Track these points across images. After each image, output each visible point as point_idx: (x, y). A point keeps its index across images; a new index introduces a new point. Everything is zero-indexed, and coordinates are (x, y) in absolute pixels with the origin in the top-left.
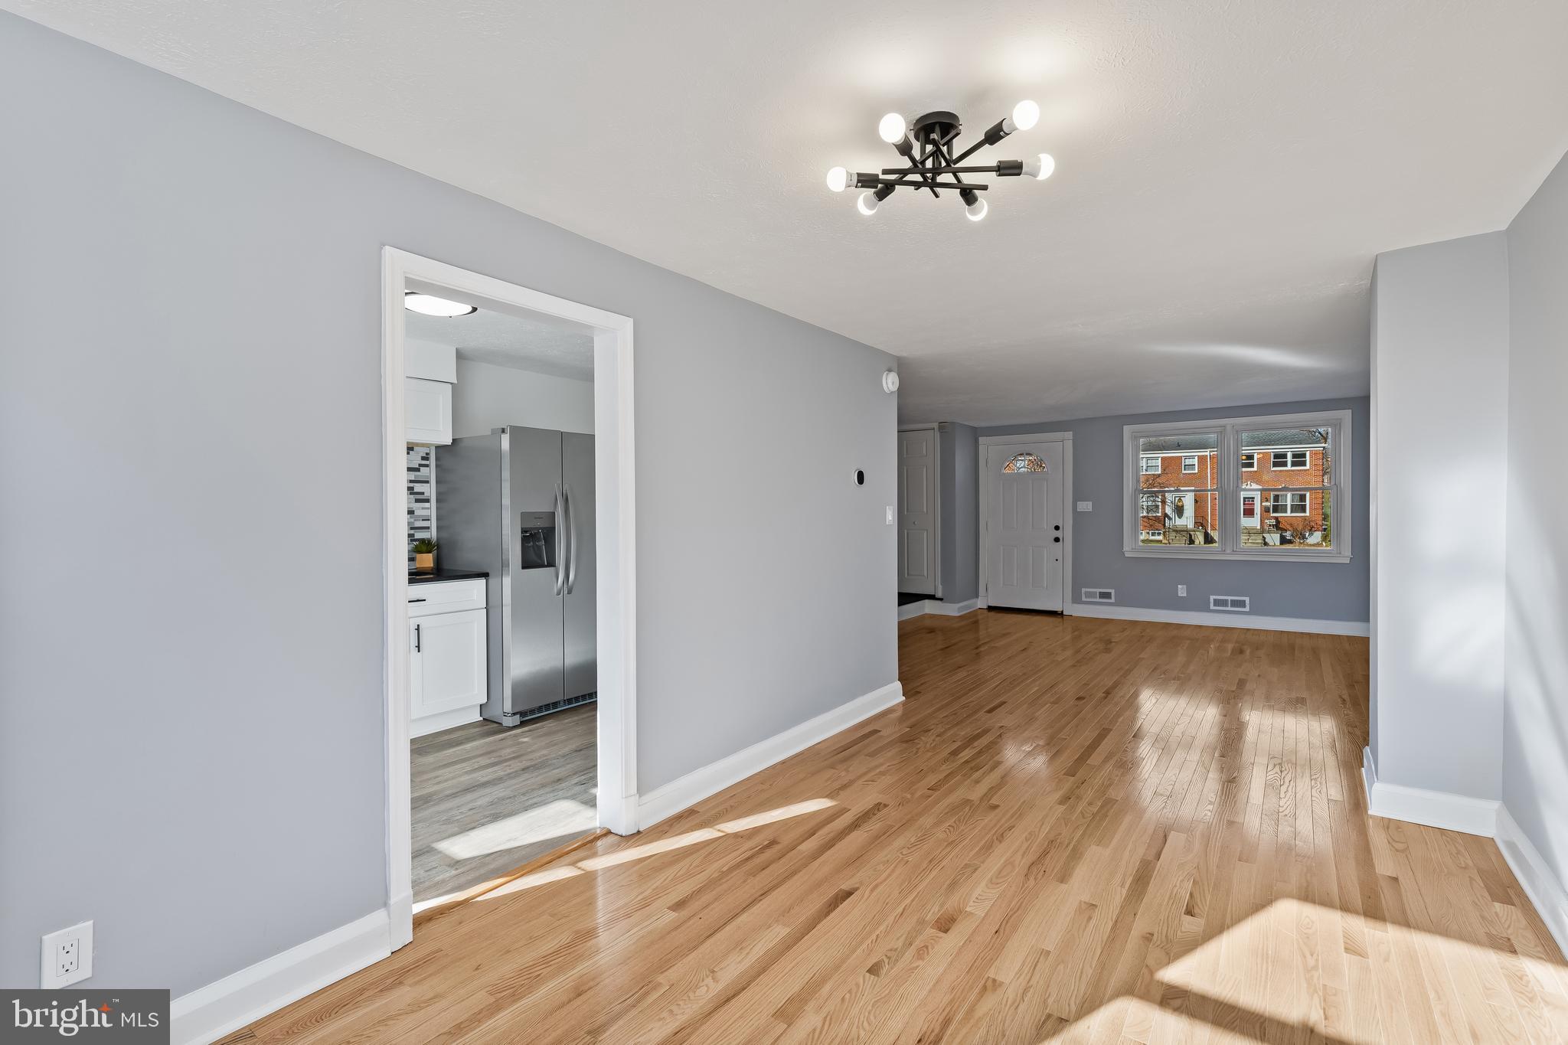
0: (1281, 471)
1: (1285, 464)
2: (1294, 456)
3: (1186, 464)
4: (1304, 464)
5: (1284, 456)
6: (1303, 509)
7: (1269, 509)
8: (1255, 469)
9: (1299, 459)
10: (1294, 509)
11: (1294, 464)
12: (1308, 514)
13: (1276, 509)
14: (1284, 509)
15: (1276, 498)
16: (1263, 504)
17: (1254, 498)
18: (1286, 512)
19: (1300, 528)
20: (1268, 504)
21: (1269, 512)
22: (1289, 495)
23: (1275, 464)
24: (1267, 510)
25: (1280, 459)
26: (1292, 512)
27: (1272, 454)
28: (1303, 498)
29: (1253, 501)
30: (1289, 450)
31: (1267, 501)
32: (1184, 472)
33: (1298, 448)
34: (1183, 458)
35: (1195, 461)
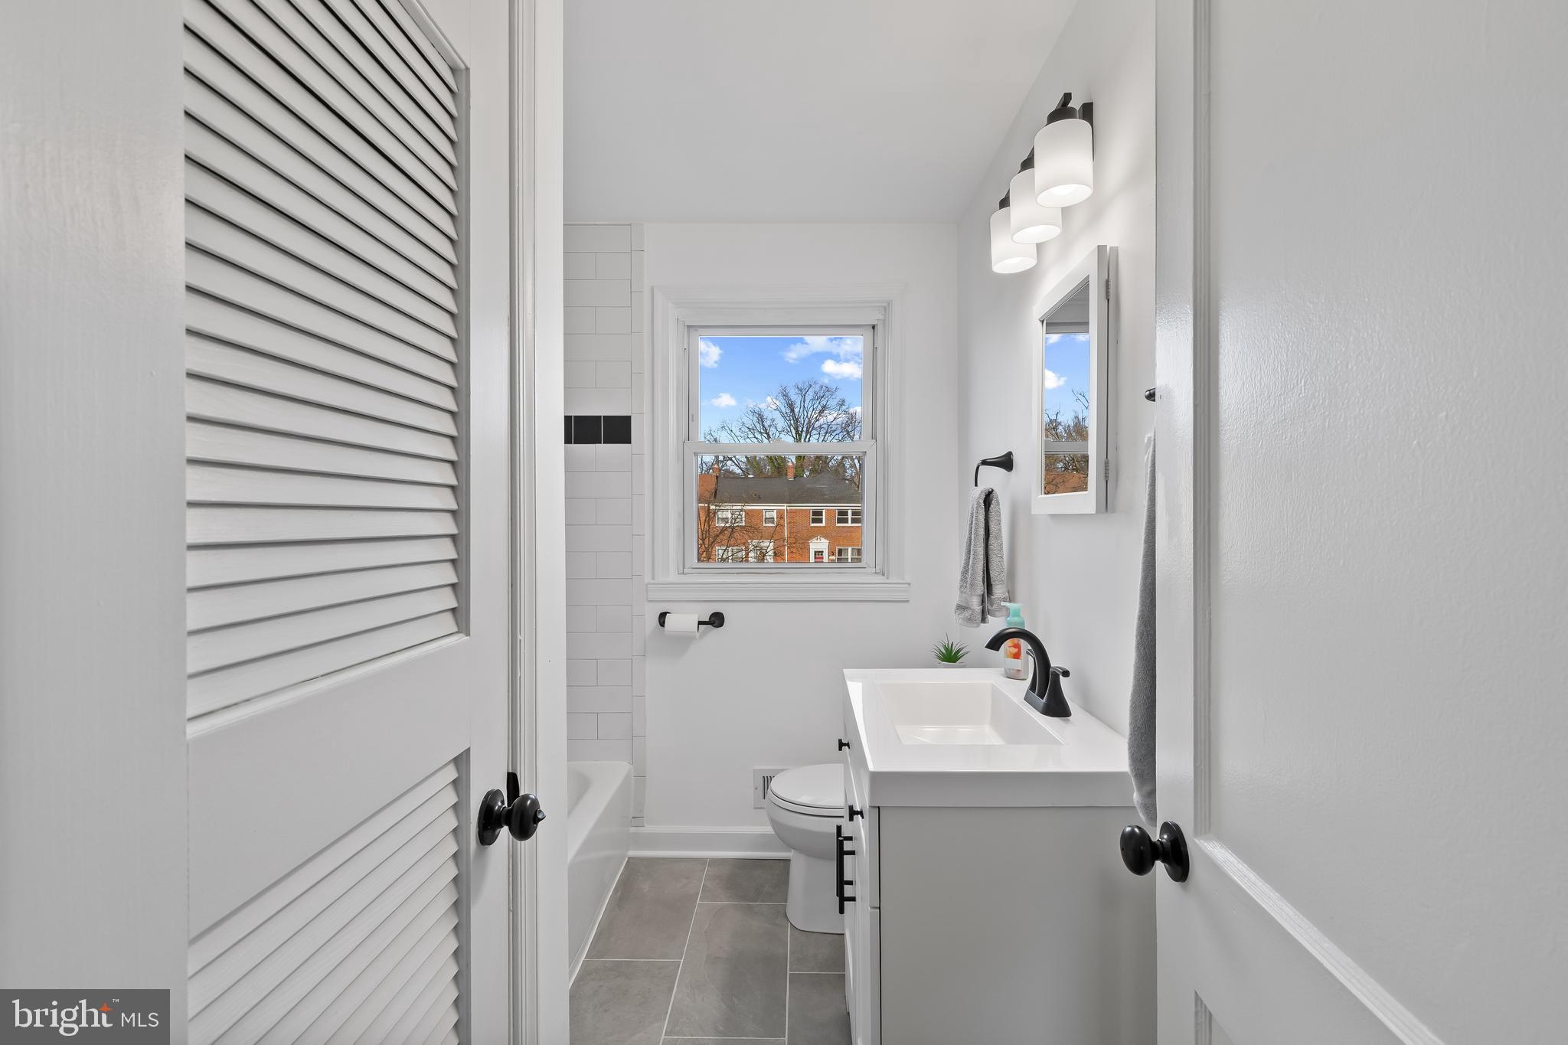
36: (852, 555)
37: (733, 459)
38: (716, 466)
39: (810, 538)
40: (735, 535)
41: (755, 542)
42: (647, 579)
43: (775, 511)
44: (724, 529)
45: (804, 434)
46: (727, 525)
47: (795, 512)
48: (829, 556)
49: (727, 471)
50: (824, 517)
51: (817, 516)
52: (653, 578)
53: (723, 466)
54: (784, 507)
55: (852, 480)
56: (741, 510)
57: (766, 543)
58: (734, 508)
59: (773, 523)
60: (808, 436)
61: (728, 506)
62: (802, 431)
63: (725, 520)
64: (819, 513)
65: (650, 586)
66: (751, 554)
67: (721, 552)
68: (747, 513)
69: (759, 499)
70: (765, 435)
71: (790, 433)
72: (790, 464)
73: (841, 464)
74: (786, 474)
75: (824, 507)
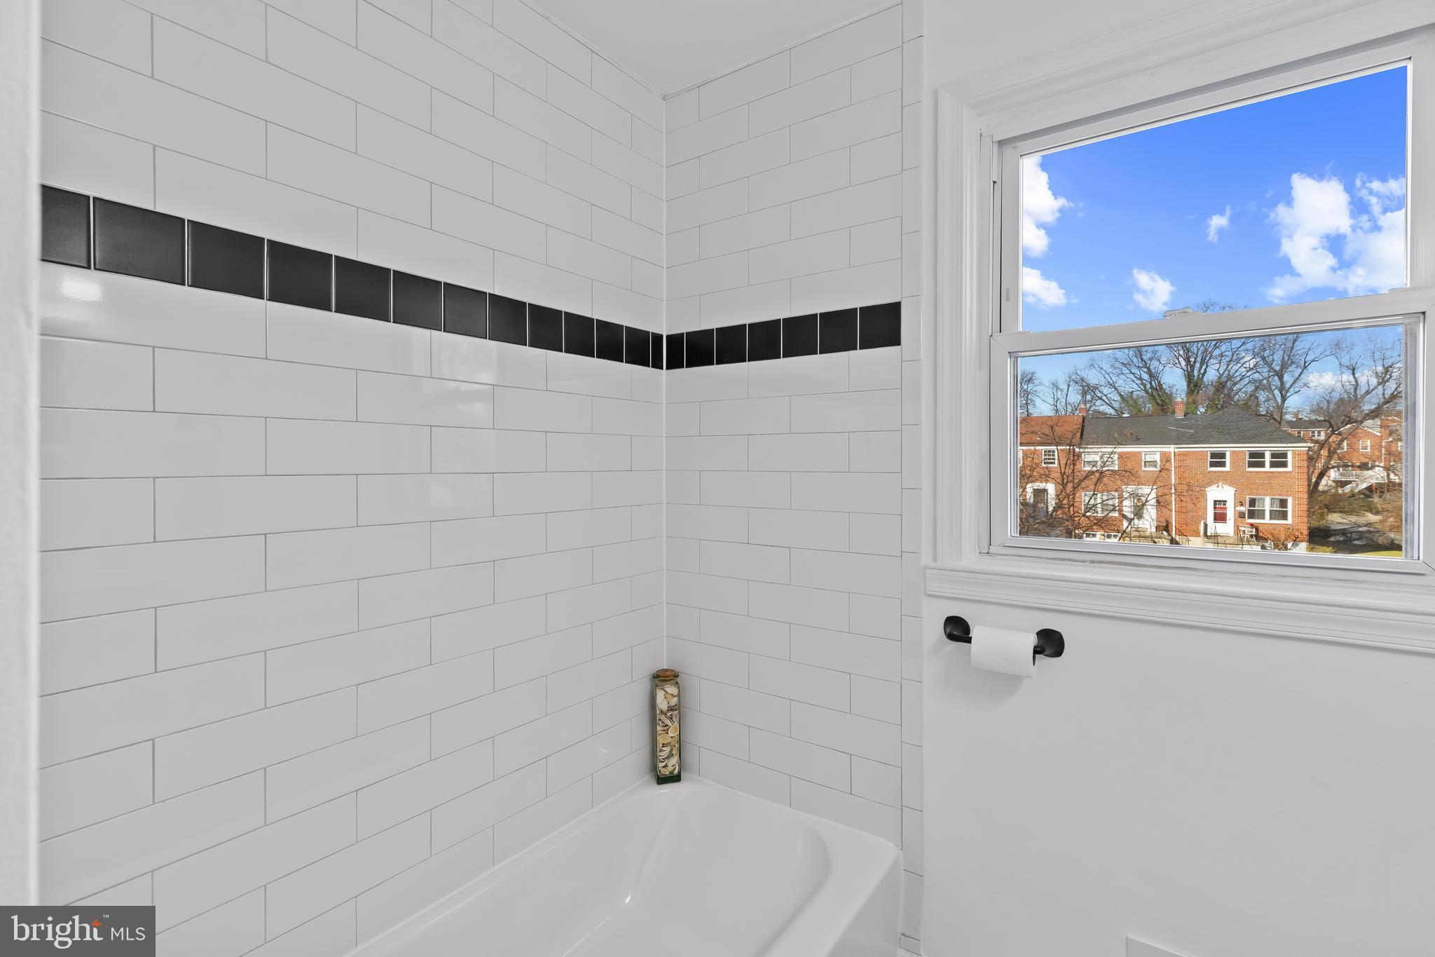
0: (1258, 472)
1: (1262, 465)
2: (1273, 455)
3: (1148, 459)
4: (1284, 465)
5: (1262, 455)
6: (1284, 515)
7: (1244, 514)
8: (1227, 468)
9: (1279, 460)
10: (1273, 515)
11: (1273, 465)
12: (1289, 521)
13: (1252, 514)
14: (1261, 514)
15: (1252, 502)
16: (1237, 508)
17: (1226, 501)
18: (1264, 518)
19: (1282, 537)
20: (1242, 509)
21: (1244, 517)
22: (1268, 500)
23: (1251, 465)
24: (1242, 515)
25: (1256, 459)
26: (1271, 519)
27: (1247, 454)
28: (1283, 503)
29: (1225, 504)
30: (1268, 449)
31: (1242, 505)
32: (1143, 468)
33: (1279, 447)
34: (1143, 454)
35: (1157, 457)
36: (1272, 505)
37: (1104, 398)
38: (1083, 406)
39: (1211, 483)
40: (1105, 480)
41: (1130, 488)
42: (926, 559)
43: (1158, 453)
44: (1093, 473)
45: (1198, 365)
46: (1094, 469)
47: (1185, 454)
48: (1235, 506)
49: (1095, 411)
50: (1228, 460)
51: (1218, 459)
52: (935, 560)
53: (1091, 407)
54: (1171, 449)
55: (1270, 415)
56: (1112, 453)
57: (1145, 490)
58: (1103, 450)
59: (1156, 467)
60: (1204, 367)
61: (1095, 448)
62: (1195, 362)
63: (1094, 464)
64: (1223, 455)
65: (928, 570)
66: (1126, 503)
67: (1087, 499)
68: (1121, 456)
69: (1137, 440)
70: (1145, 370)
71: (1178, 365)
72: (1179, 400)
73: (1253, 396)
74: (1174, 412)
75: (1228, 449)
